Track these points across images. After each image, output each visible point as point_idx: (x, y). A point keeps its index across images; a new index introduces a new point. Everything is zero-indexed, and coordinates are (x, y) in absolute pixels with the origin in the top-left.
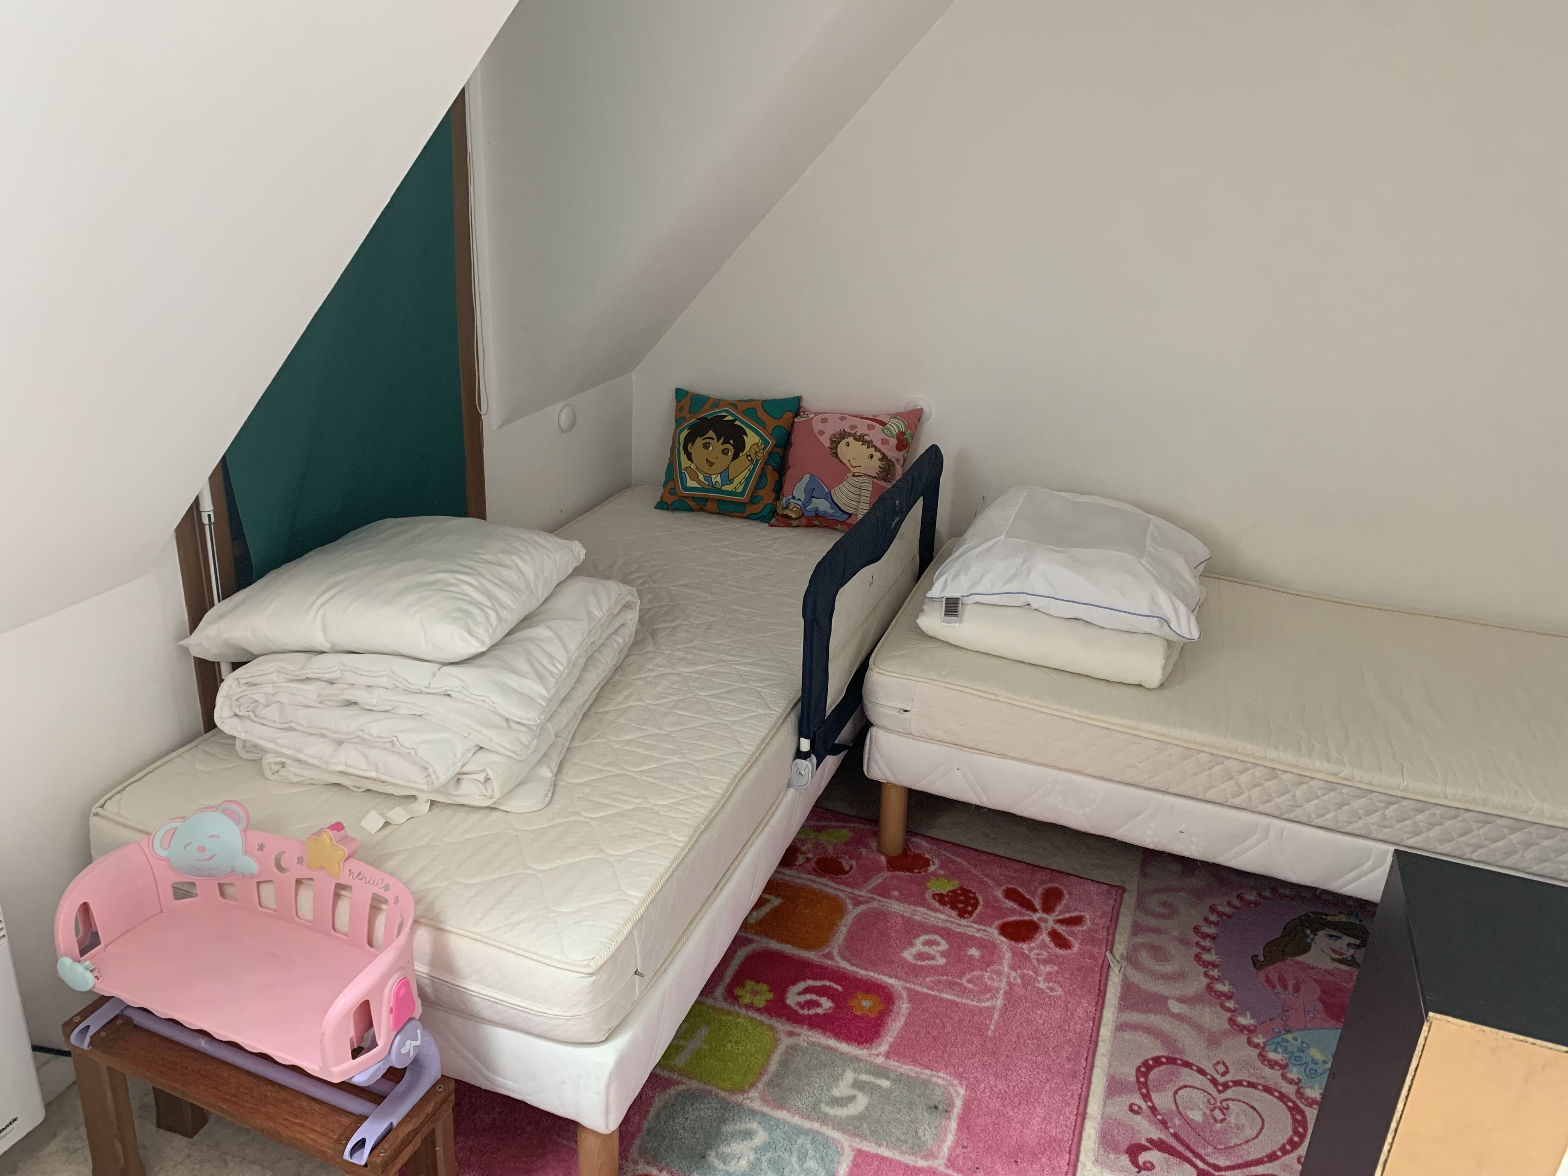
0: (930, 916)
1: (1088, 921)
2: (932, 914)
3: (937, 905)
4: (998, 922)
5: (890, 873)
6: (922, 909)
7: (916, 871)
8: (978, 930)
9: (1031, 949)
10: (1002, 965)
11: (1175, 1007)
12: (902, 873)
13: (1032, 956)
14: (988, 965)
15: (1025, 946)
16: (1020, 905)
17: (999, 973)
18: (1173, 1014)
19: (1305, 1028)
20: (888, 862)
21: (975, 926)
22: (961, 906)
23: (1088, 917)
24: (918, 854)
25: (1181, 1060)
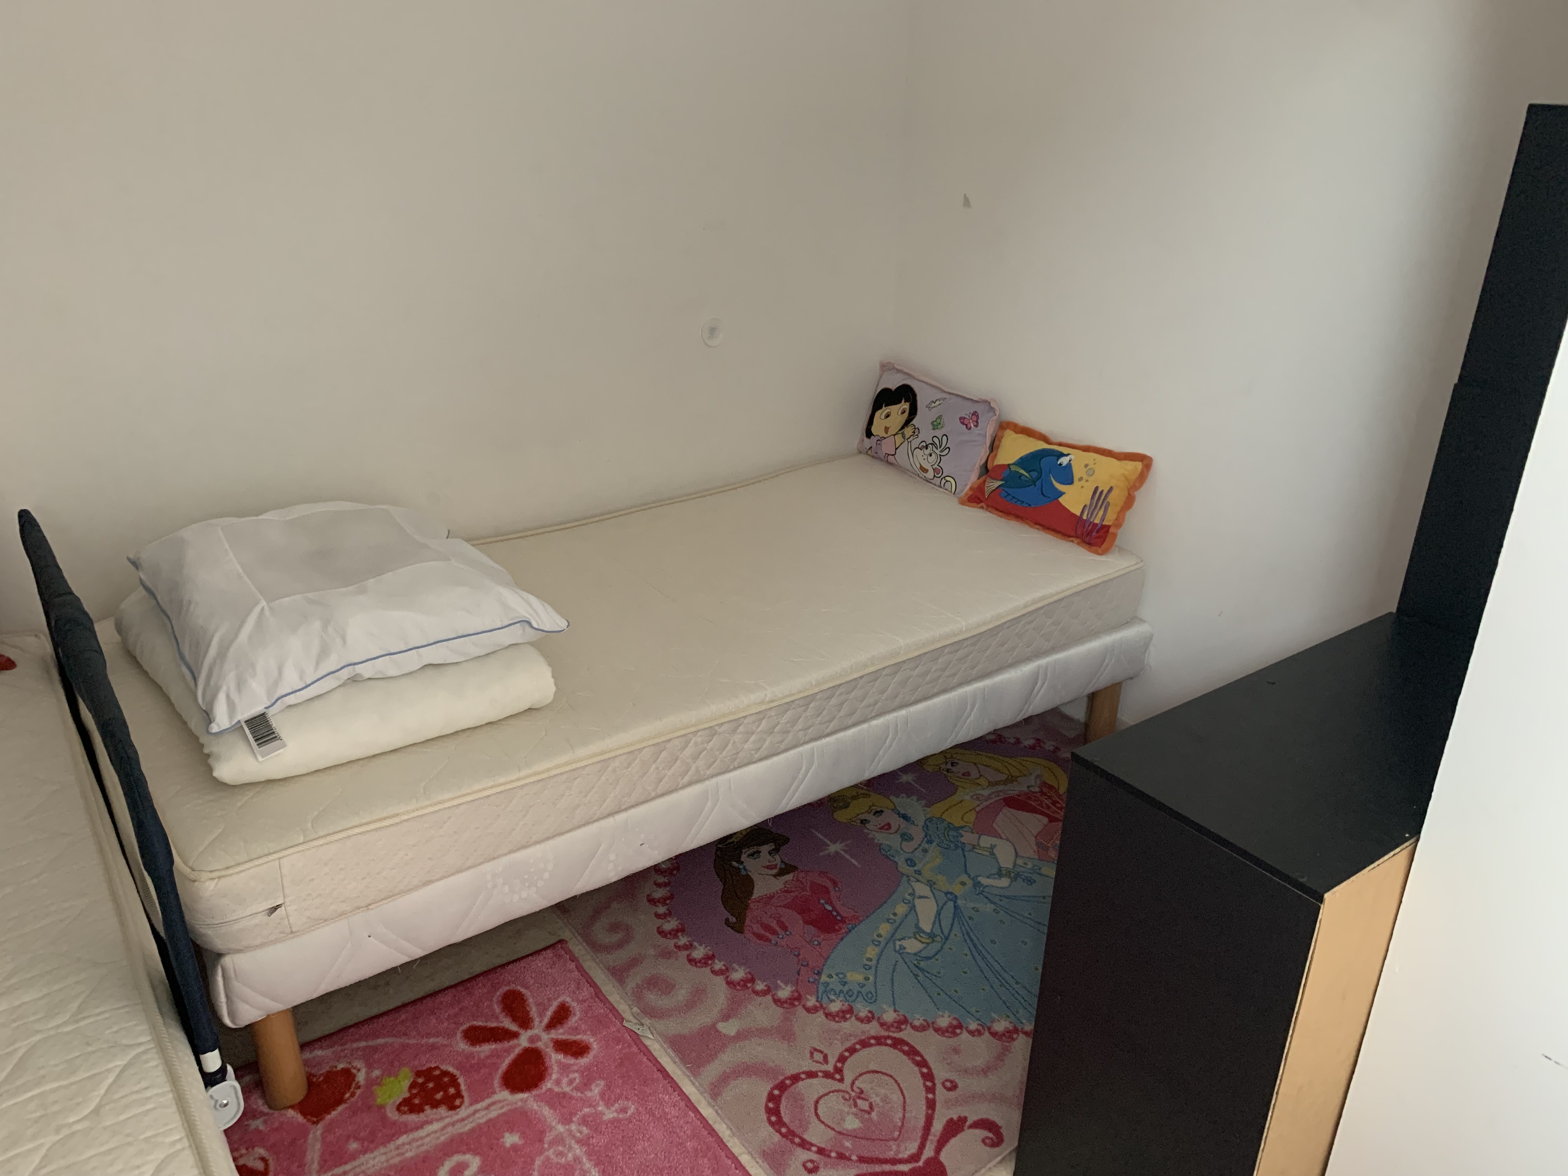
0: (422, 1138)
1: (574, 1004)
2: (421, 1133)
3: (413, 1118)
4: (497, 1082)
5: (320, 1126)
6: (403, 1139)
7: (347, 1095)
8: (487, 1108)
9: (558, 1082)
10: (551, 1128)
11: (729, 1028)
12: (334, 1113)
13: (567, 1089)
14: (541, 1141)
15: (548, 1084)
16: (495, 1041)
17: (559, 1140)
18: (734, 1037)
19: (826, 959)
20: (304, 1114)
21: (478, 1106)
22: (439, 1096)
23: (568, 999)
24: (329, 1072)
25: (786, 1078)
